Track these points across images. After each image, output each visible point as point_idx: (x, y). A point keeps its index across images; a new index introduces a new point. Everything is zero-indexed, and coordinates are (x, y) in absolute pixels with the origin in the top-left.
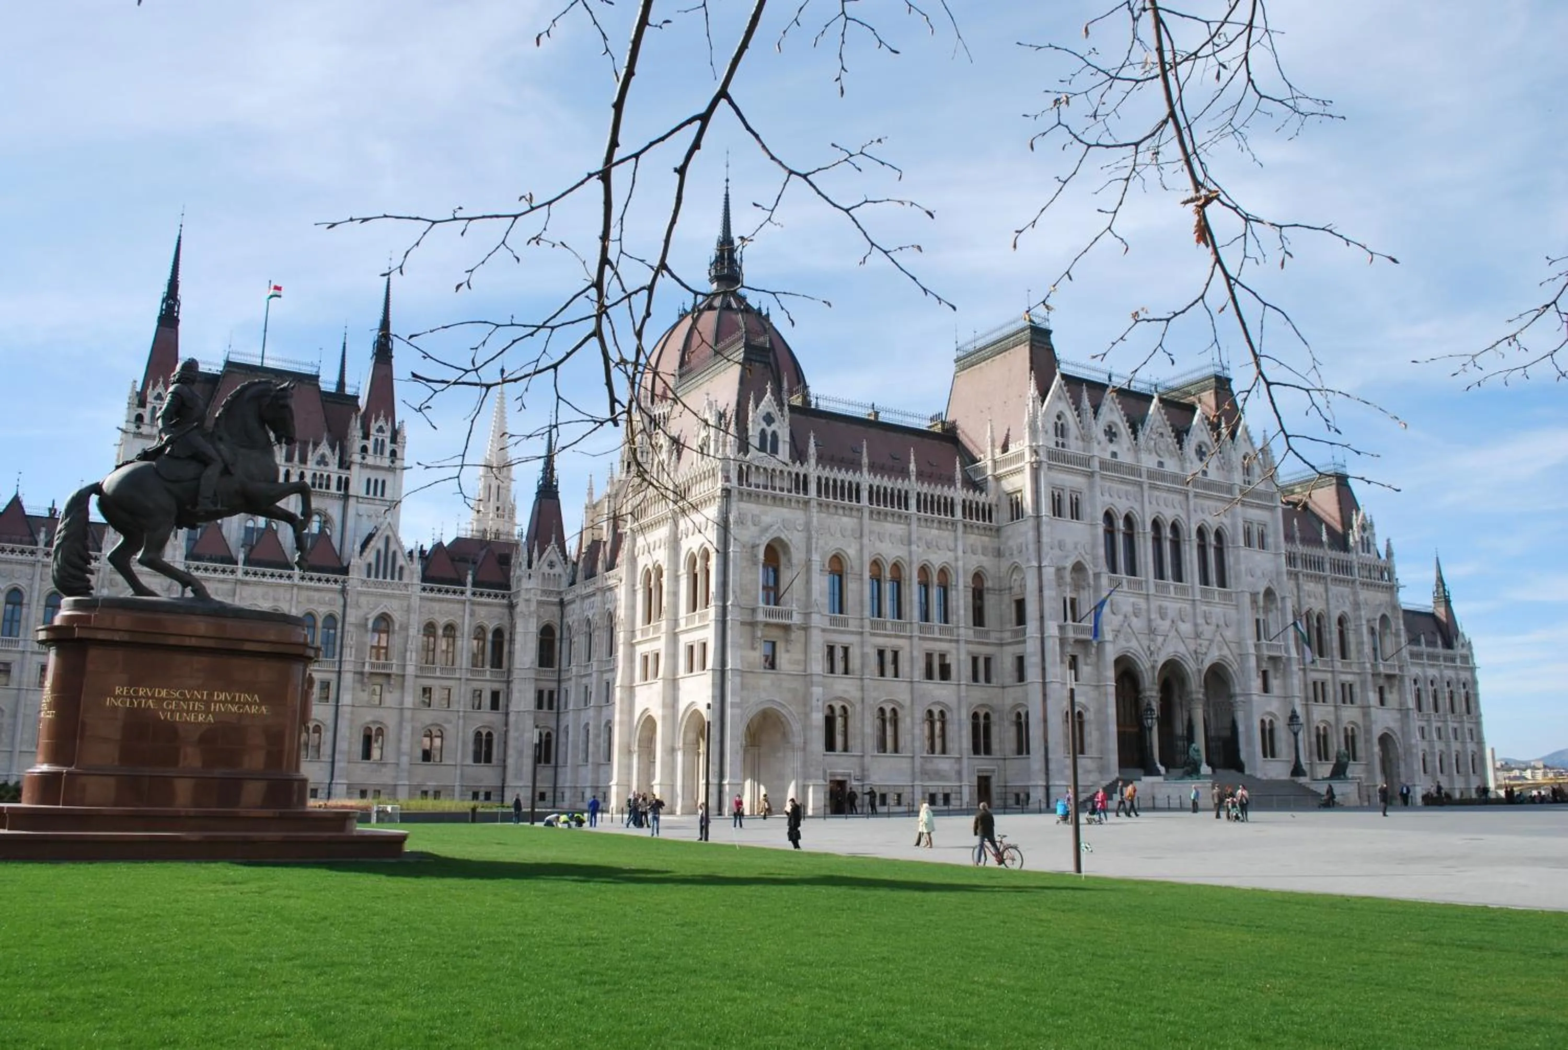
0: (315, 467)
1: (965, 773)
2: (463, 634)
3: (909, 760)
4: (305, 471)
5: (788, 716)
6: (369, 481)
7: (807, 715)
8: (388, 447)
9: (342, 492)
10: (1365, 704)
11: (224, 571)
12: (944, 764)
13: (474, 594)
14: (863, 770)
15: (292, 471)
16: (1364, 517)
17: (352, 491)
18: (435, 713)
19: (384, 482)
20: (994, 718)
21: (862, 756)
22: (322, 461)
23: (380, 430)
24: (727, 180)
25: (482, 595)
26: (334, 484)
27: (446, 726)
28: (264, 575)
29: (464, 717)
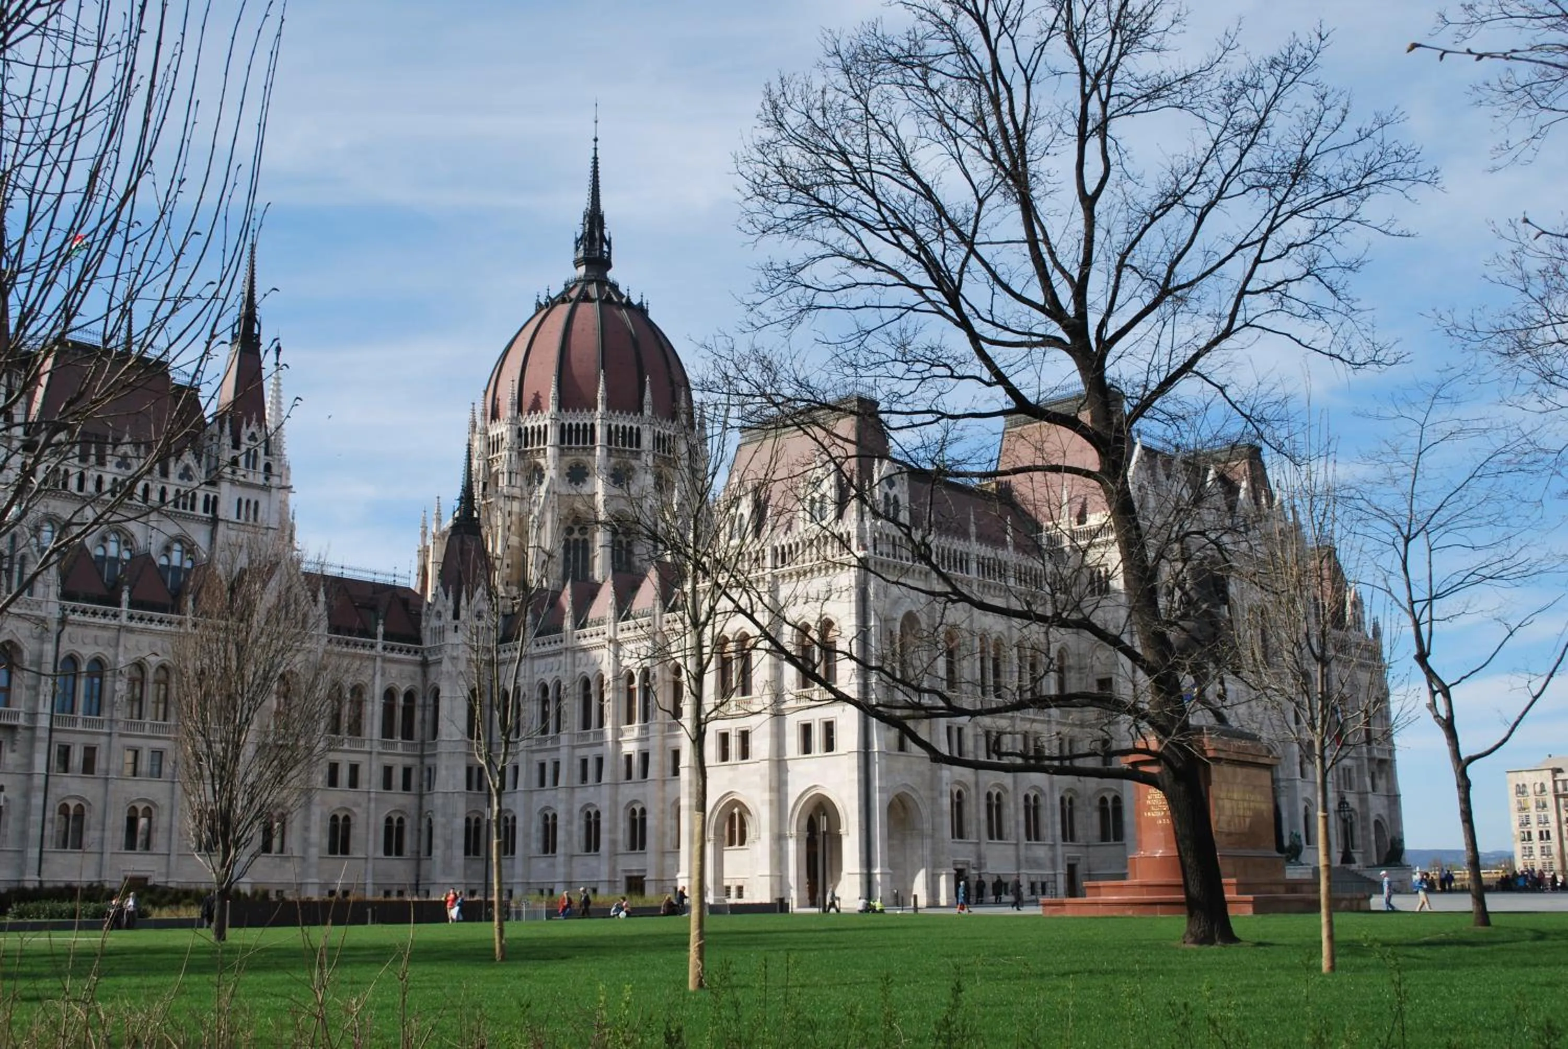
0: (178, 481)
1: (1060, 860)
2: (373, 698)
3: (1013, 847)
4: (167, 486)
5: (918, 801)
6: (240, 501)
7: (934, 800)
8: (262, 460)
9: (210, 515)
10: (1361, 790)
11: (105, 615)
12: (1040, 851)
13: (385, 648)
14: (979, 857)
15: (151, 486)
16: (1356, 594)
17: (221, 514)
18: (343, 794)
19: (256, 503)
20: (1077, 802)
21: (978, 844)
22: (186, 474)
23: (253, 437)
24: (596, 140)
25: (393, 649)
26: (200, 504)
27: (355, 810)
28: (151, 620)
29: (376, 800)
